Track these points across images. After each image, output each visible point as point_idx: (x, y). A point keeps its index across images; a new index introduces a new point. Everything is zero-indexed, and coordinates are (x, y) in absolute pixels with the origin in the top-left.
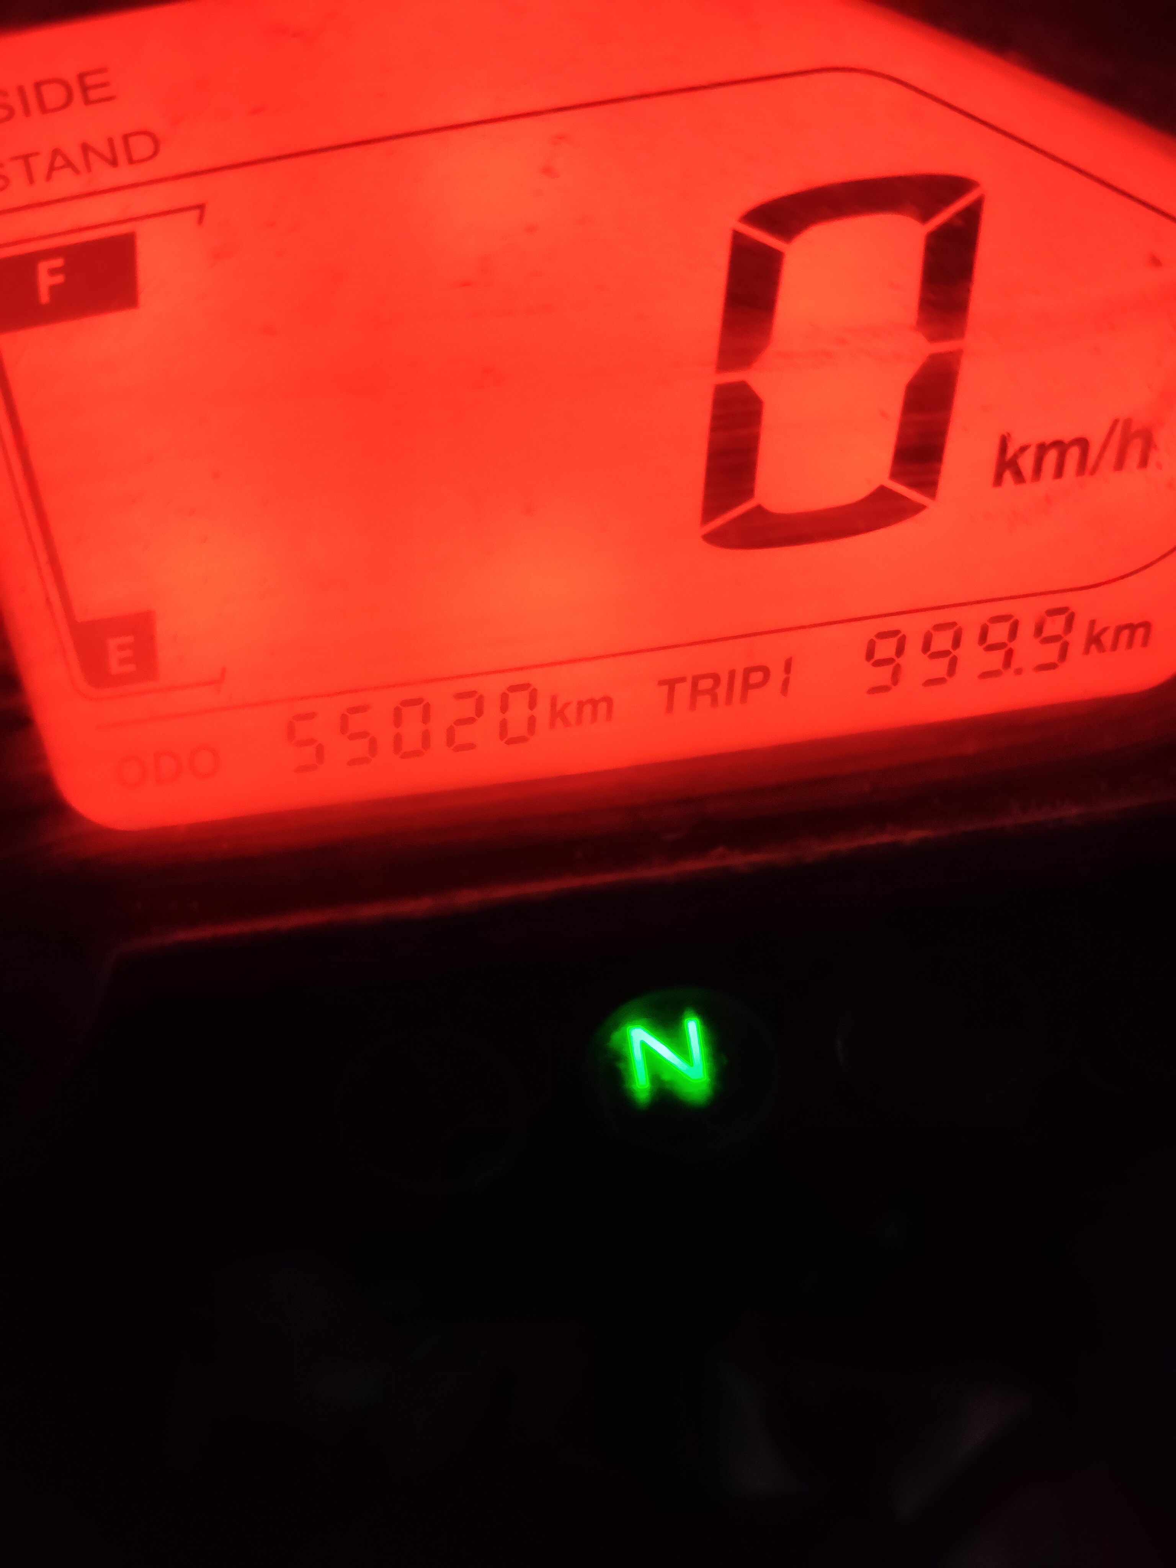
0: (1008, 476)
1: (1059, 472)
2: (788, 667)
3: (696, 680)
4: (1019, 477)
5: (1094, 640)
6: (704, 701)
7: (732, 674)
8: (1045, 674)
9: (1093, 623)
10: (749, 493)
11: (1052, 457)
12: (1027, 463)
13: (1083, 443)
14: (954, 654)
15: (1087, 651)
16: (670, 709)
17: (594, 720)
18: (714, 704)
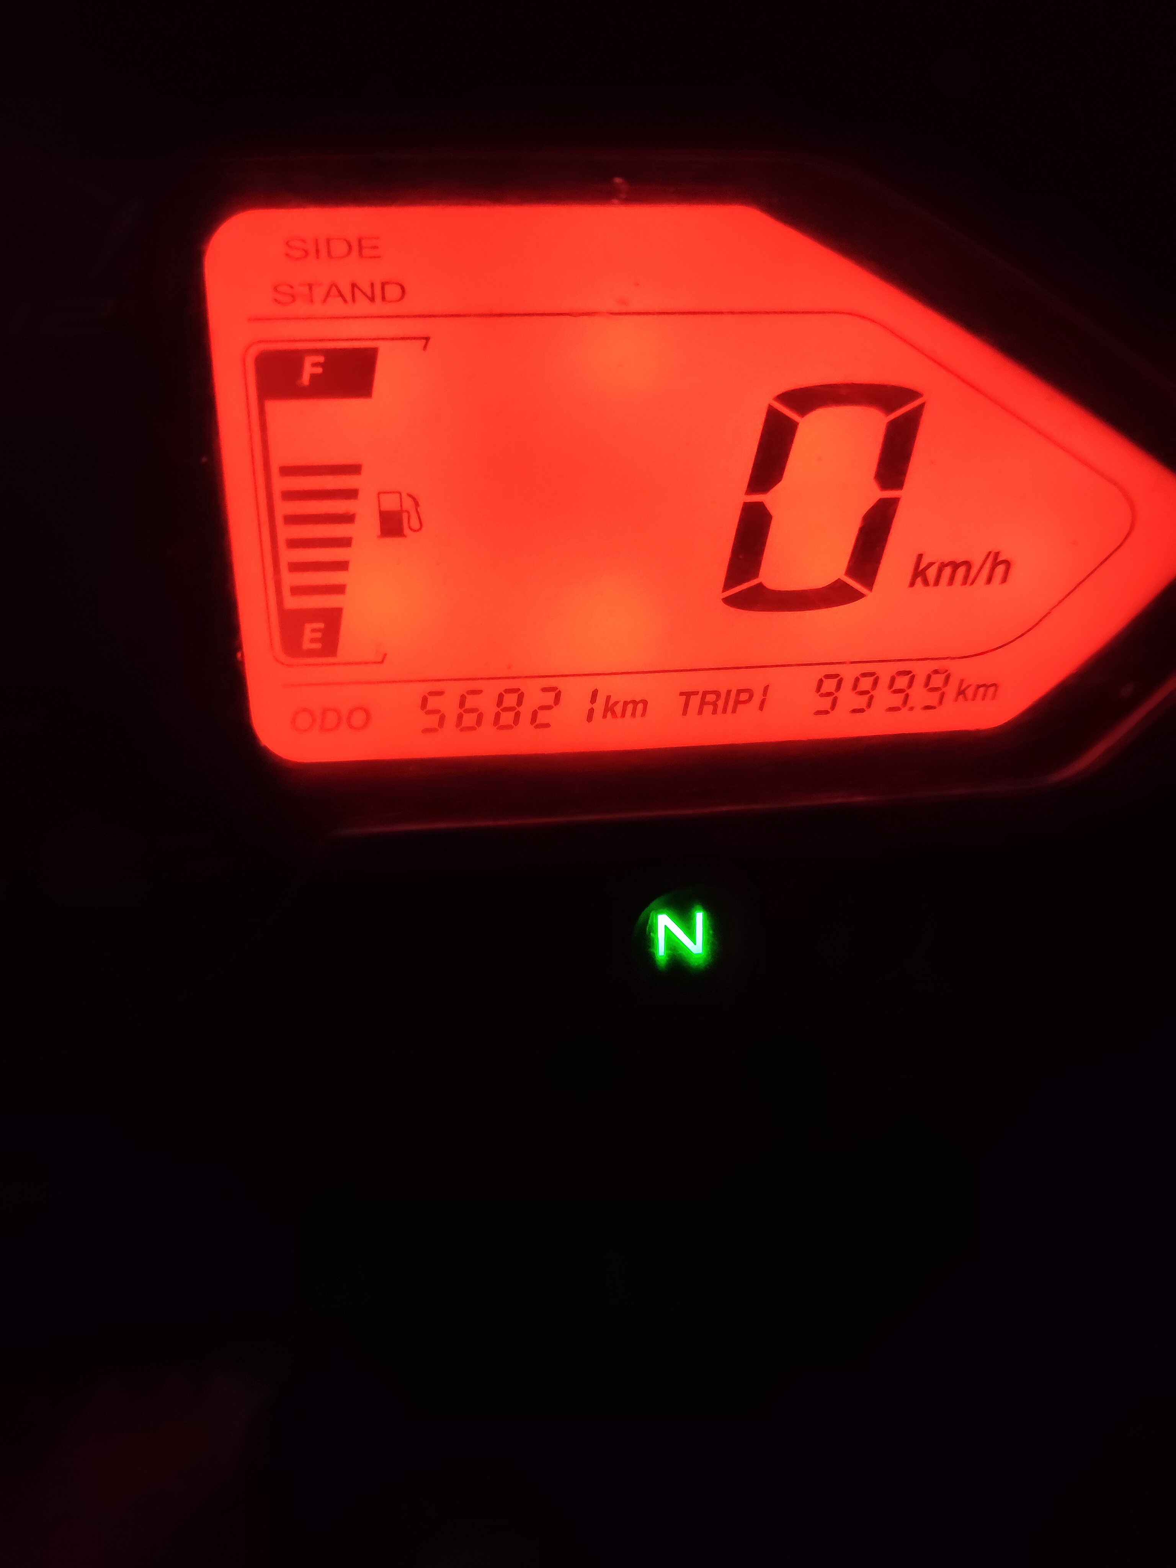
0: (919, 581)
1: (951, 582)
2: (765, 692)
3: (705, 693)
4: (926, 583)
5: (961, 692)
6: (708, 709)
7: (729, 692)
8: (929, 711)
9: (962, 681)
10: (756, 574)
11: (948, 571)
12: (932, 573)
13: (968, 564)
14: (872, 694)
15: (956, 700)
16: (685, 713)
17: (633, 714)
18: (714, 712)
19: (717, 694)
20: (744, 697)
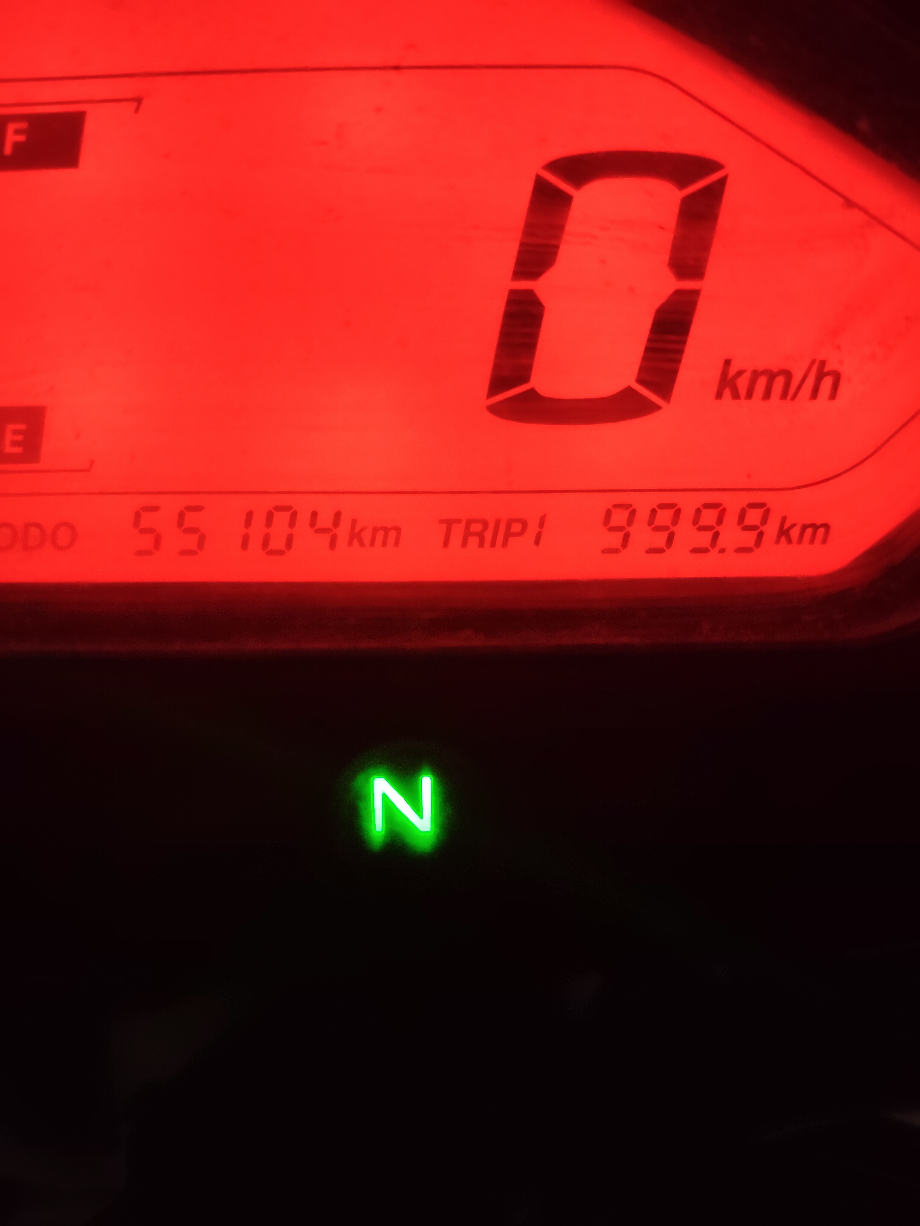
0: (727, 392)
1: (767, 395)
2: (541, 524)
3: (469, 523)
4: (735, 394)
5: (784, 533)
6: (473, 541)
7: (497, 523)
8: (743, 555)
9: (784, 519)
11: (763, 382)
12: (743, 384)
13: (787, 374)
14: (673, 530)
15: (778, 541)
16: (446, 544)
17: (384, 544)
18: (481, 544)
19: (485, 524)
20: (517, 527)
